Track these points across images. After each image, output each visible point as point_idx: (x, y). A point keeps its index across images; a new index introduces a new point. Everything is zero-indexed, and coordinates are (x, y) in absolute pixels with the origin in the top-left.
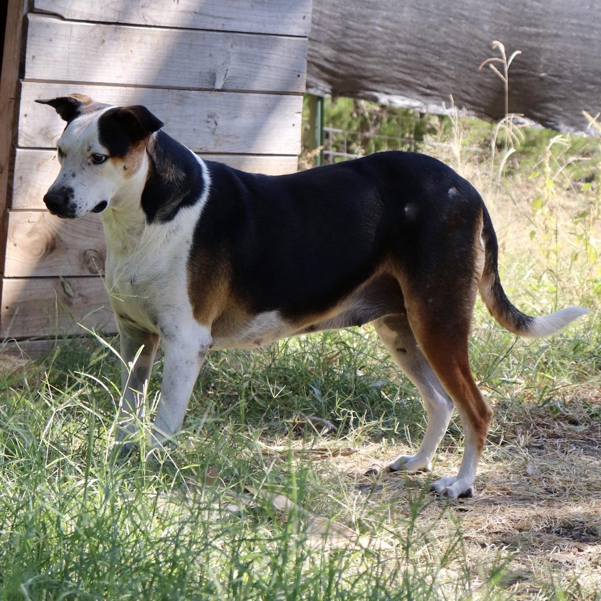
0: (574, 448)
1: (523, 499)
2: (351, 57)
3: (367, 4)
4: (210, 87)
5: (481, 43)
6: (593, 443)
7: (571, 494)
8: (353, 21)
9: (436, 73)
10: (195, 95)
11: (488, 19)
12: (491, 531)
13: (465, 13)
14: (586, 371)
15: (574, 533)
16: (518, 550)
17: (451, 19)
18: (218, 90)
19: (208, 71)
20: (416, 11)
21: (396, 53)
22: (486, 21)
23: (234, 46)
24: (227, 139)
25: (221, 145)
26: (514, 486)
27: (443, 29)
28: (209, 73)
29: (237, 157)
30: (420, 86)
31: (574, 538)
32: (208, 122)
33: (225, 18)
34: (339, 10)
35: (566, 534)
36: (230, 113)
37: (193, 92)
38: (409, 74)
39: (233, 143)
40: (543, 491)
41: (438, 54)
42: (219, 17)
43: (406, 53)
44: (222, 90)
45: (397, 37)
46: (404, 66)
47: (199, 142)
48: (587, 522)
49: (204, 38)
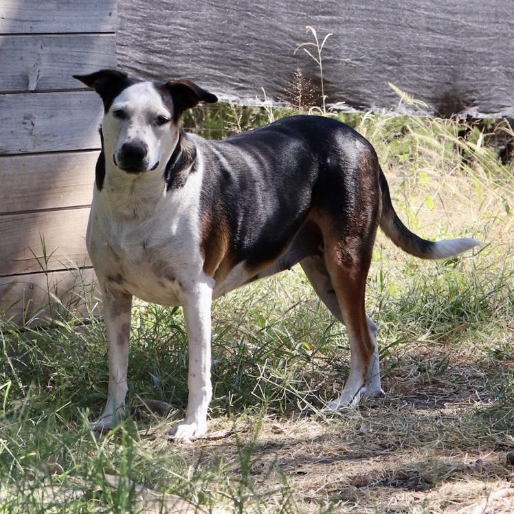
0: (406, 404)
1: (360, 457)
2: (160, 58)
3: (165, 5)
4: (24, 89)
5: (282, 33)
6: (424, 397)
7: (406, 448)
8: (154, 23)
9: (244, 66)
10: (9, 98)
11: (284, 10)
12: (330, 490)
13: (262, 6)
14: (414, 330)
15: (410, 483)
16: (356, 505)
17: (250, 13)
18: (32, 92)
19: (20, 73)
20: (214, 8)
21: (202, 50)
22: (283, 12)
23: (44, 47)
24: (45, 138)
25: (39, 145)
26: (350, 445)
27: (243, 24)
28: (21, 75)
29: (56, 155)
30: (233, 80)
31: (410, 489)
32: (25, 123)
33: (33, 21)
34: (139, 13)
35: (402, 485)
36: (45, 113)
37: (7, 95)
38: (220, 70)
39: (51, 142)
40: (378, 447)
41: (243, 47)
42: (26, 21)
43: (211, 49)
44: (35, 91)
45: (200, 35)
46: (212, 62)
47: (18, 144)
48: (421, 472)
49: (14, 42)
